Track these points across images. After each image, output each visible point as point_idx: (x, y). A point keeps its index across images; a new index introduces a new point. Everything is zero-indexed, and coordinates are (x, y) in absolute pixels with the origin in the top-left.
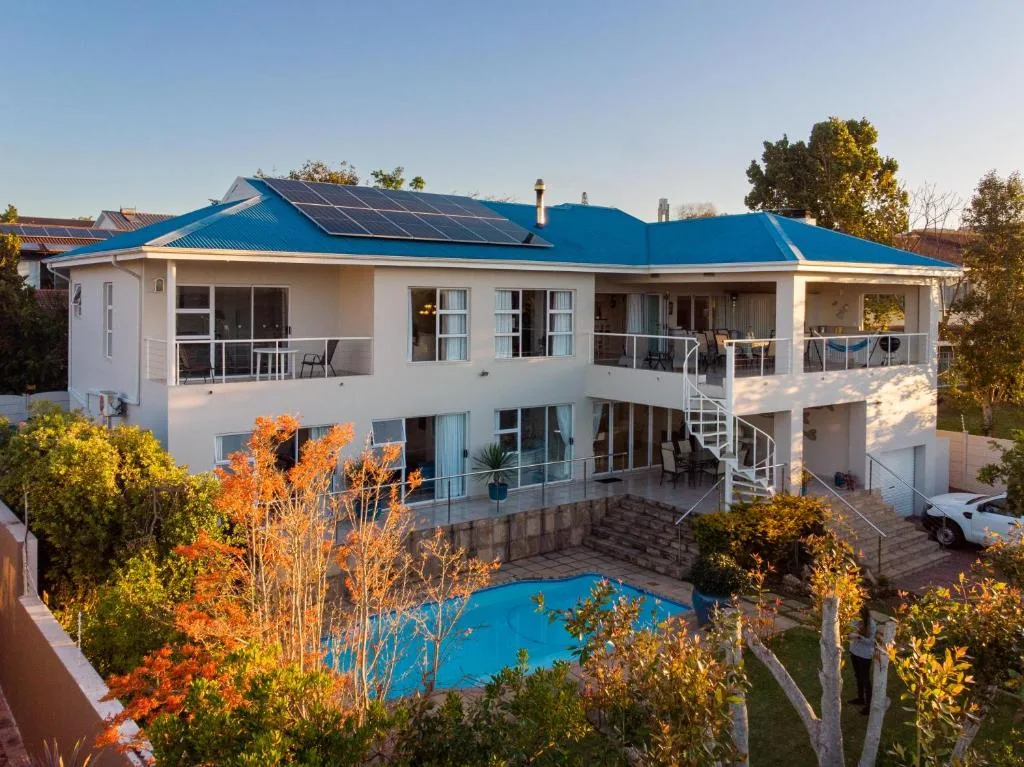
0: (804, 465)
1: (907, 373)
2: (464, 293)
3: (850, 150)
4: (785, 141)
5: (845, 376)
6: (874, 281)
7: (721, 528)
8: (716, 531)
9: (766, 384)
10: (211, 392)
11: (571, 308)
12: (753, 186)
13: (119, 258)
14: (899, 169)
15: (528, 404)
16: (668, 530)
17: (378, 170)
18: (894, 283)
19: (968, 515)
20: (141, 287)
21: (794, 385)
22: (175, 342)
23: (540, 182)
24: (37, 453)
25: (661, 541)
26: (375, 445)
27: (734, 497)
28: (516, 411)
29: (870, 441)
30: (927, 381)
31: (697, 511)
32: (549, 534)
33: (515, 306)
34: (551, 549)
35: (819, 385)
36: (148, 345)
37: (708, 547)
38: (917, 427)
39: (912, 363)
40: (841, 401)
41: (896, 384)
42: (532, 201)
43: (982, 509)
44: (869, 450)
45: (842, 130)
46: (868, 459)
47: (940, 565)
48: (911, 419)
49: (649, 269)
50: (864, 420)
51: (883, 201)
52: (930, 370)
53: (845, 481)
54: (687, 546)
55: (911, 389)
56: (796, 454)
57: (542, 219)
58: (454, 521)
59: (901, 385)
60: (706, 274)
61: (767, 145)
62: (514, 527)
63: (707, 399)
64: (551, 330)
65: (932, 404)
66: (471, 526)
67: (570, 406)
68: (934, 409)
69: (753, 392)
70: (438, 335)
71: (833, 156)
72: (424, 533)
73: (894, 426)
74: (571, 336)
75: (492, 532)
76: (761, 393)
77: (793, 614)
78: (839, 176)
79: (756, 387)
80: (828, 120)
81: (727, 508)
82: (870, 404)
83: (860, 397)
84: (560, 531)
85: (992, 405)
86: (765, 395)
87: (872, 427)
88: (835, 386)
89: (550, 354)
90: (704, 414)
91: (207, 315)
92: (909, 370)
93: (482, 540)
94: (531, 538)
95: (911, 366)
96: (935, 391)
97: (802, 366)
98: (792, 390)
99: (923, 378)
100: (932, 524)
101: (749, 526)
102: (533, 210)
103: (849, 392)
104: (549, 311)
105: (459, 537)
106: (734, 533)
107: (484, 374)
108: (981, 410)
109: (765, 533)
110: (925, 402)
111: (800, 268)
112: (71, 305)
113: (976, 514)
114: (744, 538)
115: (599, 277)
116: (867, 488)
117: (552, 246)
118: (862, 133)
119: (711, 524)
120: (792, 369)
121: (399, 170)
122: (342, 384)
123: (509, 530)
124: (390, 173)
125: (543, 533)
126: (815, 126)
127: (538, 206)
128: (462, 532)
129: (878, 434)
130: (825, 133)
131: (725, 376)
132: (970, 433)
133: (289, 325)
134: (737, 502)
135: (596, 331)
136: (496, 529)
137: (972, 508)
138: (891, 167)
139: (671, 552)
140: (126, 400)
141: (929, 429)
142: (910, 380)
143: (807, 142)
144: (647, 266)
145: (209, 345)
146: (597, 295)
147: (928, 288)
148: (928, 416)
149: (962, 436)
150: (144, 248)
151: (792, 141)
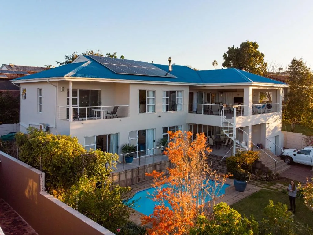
0: (252, 142)
1: (275, 115)
2: (154, 92)
3: (253, 51)
4: (233, 48)
5: (261, 116)
6: (268, 89)
7: (235, 161)
8: (233, 162)
9: (243, 118)
10: (83, 123)
11: (182, 96)
12: (225, 60)
13: (50, 80)
14: (265, 56)
15: (171, 126)
16: (216, 162)
17: (109, 53)
18: (272, 89)
19: (294, 155)
20: (56, 90)
21: (249, 119)
22: (72, 107)
23: (170, 58)
24: (41, 144)
25: (214, 165)
26: (130, 139)
27: (236, 152)
28: (168, 128)
29: (267, 134)
30: (279, 117)
31: (227, 157)
33: (167, 96)
35: (255, 119)
36: (59, 108)
37: (230, 167)
38: (277, 130)
39: (276, 112)
40: (260, 123)
41: (272, 118)
42: (167, 64)
43: (298, 153)
44: (266, 137)
45: (251, 45)
46: (266, 140)
47: (288, 169)
48: (276, 128)
49: (204, 84)
50: (265, 129)
51: (260, 65)
52: (280, 114)
53: (261, 146)
54: (223, 167)
55: (276, 119)
56: (250, 139)
57: (170, 69)
58: (156, 162)
59: (274, 118)
60: (221, 86)
61: (229, 48)
63: (230, 123)
64: (177, 103)
65: (280, 124)
66: (160, 163)
67: (182, 126)
68: (281, 125)
69: (240, 121)
70: (147, 105)
71: (248, 52)
72: (147, 166)
73: (272, 130)
74: (182, 104)
75: (166, 165)
76: (242, 121)
77: (259, 185)
78: (250, 58)
79: (241, 119)
80: (246, 42)
81: (234, 155)
82: (267, 124)
83: (264, 122)
85: (294, 124)
86: (243, 122)
87: (267, 130)
88: (259, 119)
89: (177, 110)
90: (225, 127)
91: (77, 99)
92: (275, 114)
93: (163, 167)
95: (276, 113)
96: (281, 120)
97: (251, 113)
98: (249, 120)
99: (278, 116)
100: (284, 158)
101: (242, 160)
102: (168, 67)
103: (262, 120)
104: (176, 97)
106: (239, 162)
107: (160, 116)
108: (291, 125)
109: (246, 162)
110: (279, 123)
111: (253, 85)
112: (21, 95)
113: (297, 155)
114: (241, 164)
115: (190, 87)
116: (266, 148)
117: (177, 77)
118: (255, 45)
119: (232, 160)
120: (249, 114)
121: (115, 53)
122: (120, 120)
124: (113, 54)
126: (242, 43)
127: (169, 65)
128: (158, 165)
129: (269, 132)
130: (245, 46)
131: (233, 116)
132: (288, 131)
133: (101, 102)
134: (237, 153)
135: (189, 103)
137: (296, 153)
138: (263, 55)
139: (218, 168)
140: (49, 126)
141: (280, 131)
142: (275, 117)
143: (239, 48)
144: (203, 84)
145: (77, 108)
146: (189, 92)
147: (279, 90)
148: (279, 127)
149: (286, 132)
150: (65, 77)
151: (235, 48)
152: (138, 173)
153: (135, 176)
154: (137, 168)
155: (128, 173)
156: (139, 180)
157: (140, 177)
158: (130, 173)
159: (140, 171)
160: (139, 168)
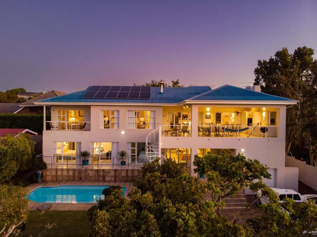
10: (52, 132)
11: (155, 116)
28: (135, 143)
32: (129, 176)
34: (130, 180)
49: (179, 104)
57: (162, 91)
62: (117, 173)
70: (110, 122)
72: (89, 170)
74: (154, 124)
75: (110, 173)
84: (133, 176)
89: (147, 129)
93: (107, 174)
94: (123, 177)
105: (100, 172)
122: (82, 133)
123: (116, 173)
125: (127, 176)
128: (101, 172)
136: (111, 172)
152: (80, 173)
153: (77, 175)
154: (79, 169)
155: (70, 171)
156: (81, 179)
157: (82, 177)
158: (72, 171)
159: (81, 172)
160: (81, 170)
